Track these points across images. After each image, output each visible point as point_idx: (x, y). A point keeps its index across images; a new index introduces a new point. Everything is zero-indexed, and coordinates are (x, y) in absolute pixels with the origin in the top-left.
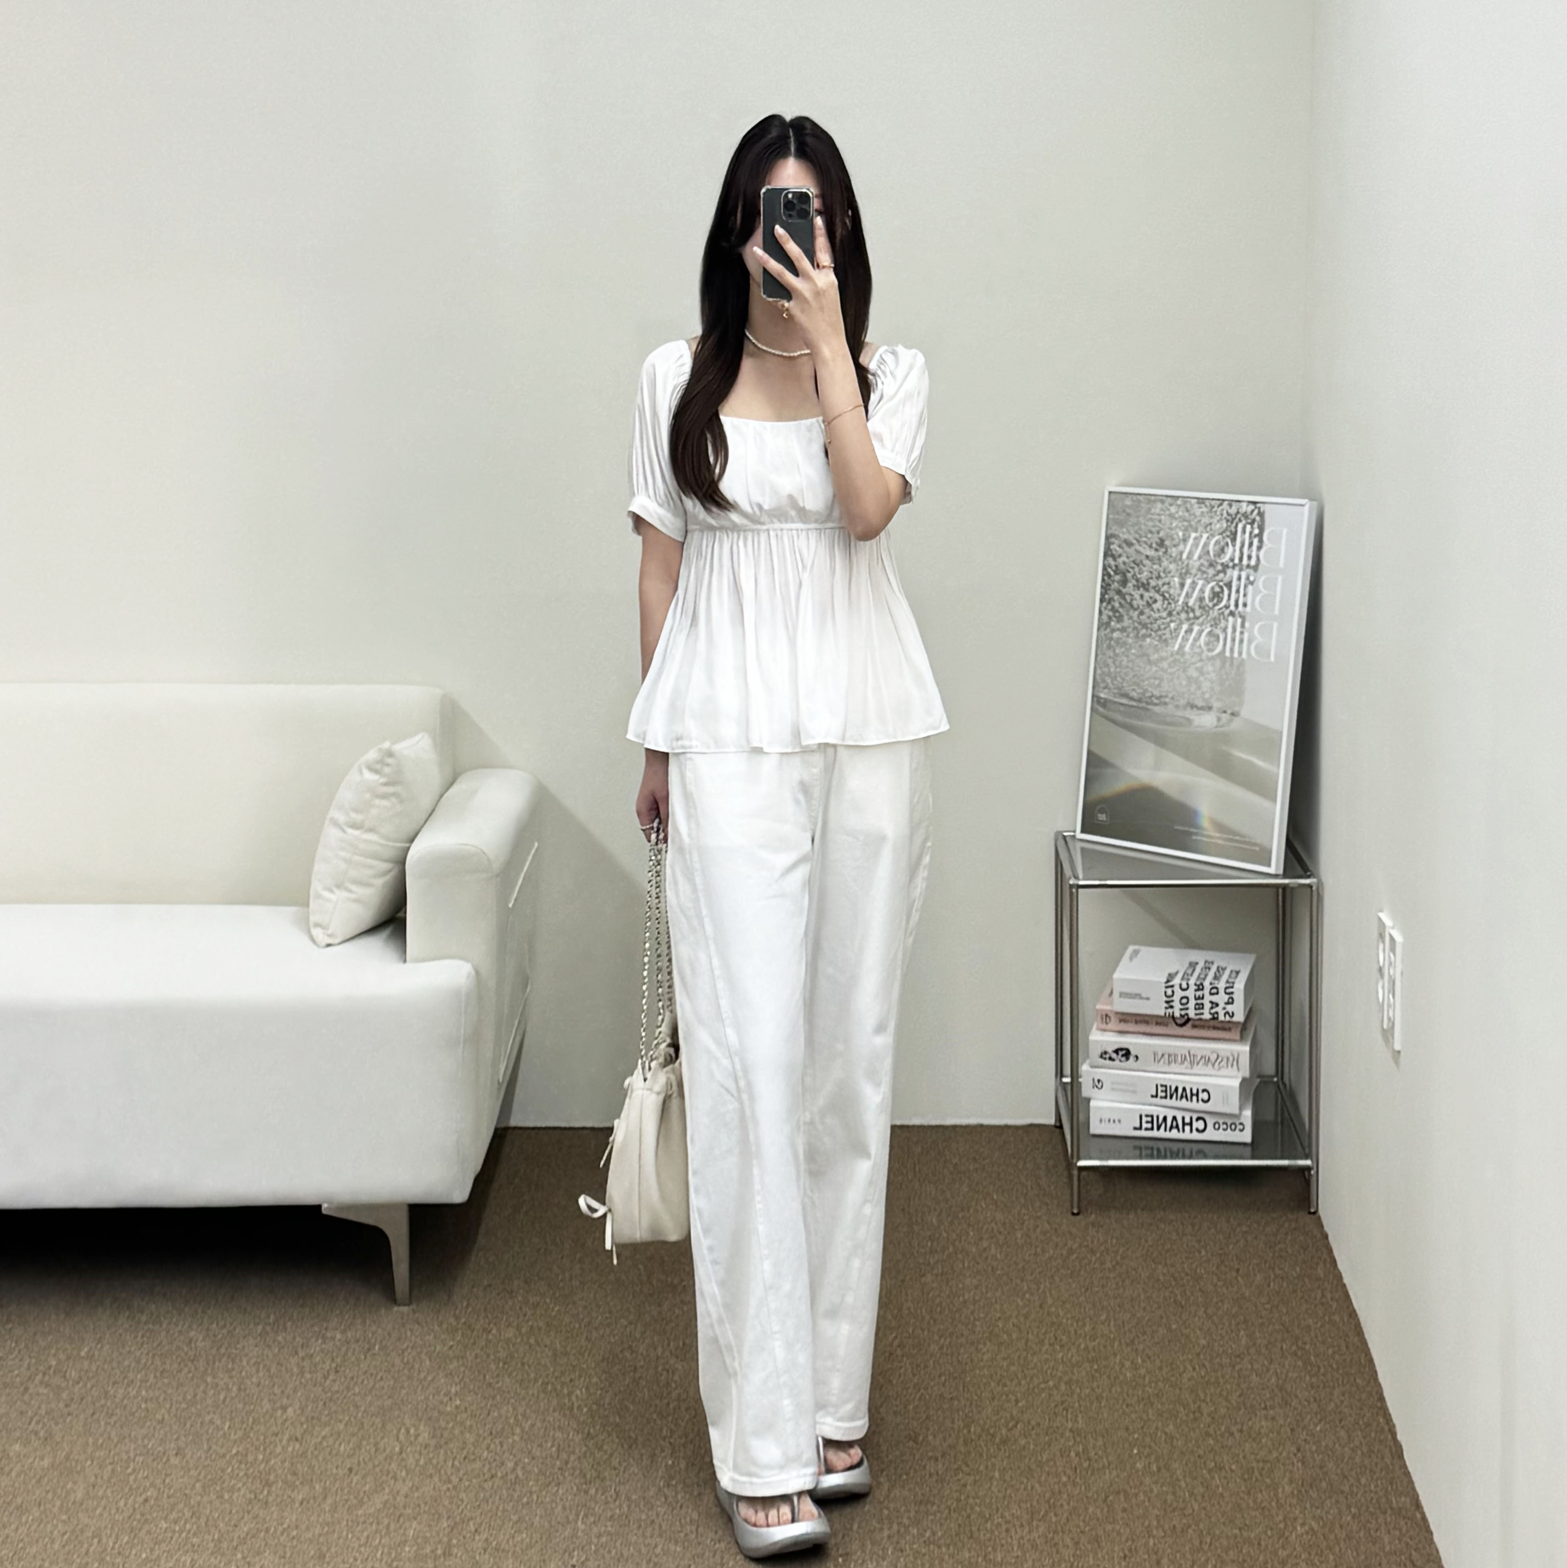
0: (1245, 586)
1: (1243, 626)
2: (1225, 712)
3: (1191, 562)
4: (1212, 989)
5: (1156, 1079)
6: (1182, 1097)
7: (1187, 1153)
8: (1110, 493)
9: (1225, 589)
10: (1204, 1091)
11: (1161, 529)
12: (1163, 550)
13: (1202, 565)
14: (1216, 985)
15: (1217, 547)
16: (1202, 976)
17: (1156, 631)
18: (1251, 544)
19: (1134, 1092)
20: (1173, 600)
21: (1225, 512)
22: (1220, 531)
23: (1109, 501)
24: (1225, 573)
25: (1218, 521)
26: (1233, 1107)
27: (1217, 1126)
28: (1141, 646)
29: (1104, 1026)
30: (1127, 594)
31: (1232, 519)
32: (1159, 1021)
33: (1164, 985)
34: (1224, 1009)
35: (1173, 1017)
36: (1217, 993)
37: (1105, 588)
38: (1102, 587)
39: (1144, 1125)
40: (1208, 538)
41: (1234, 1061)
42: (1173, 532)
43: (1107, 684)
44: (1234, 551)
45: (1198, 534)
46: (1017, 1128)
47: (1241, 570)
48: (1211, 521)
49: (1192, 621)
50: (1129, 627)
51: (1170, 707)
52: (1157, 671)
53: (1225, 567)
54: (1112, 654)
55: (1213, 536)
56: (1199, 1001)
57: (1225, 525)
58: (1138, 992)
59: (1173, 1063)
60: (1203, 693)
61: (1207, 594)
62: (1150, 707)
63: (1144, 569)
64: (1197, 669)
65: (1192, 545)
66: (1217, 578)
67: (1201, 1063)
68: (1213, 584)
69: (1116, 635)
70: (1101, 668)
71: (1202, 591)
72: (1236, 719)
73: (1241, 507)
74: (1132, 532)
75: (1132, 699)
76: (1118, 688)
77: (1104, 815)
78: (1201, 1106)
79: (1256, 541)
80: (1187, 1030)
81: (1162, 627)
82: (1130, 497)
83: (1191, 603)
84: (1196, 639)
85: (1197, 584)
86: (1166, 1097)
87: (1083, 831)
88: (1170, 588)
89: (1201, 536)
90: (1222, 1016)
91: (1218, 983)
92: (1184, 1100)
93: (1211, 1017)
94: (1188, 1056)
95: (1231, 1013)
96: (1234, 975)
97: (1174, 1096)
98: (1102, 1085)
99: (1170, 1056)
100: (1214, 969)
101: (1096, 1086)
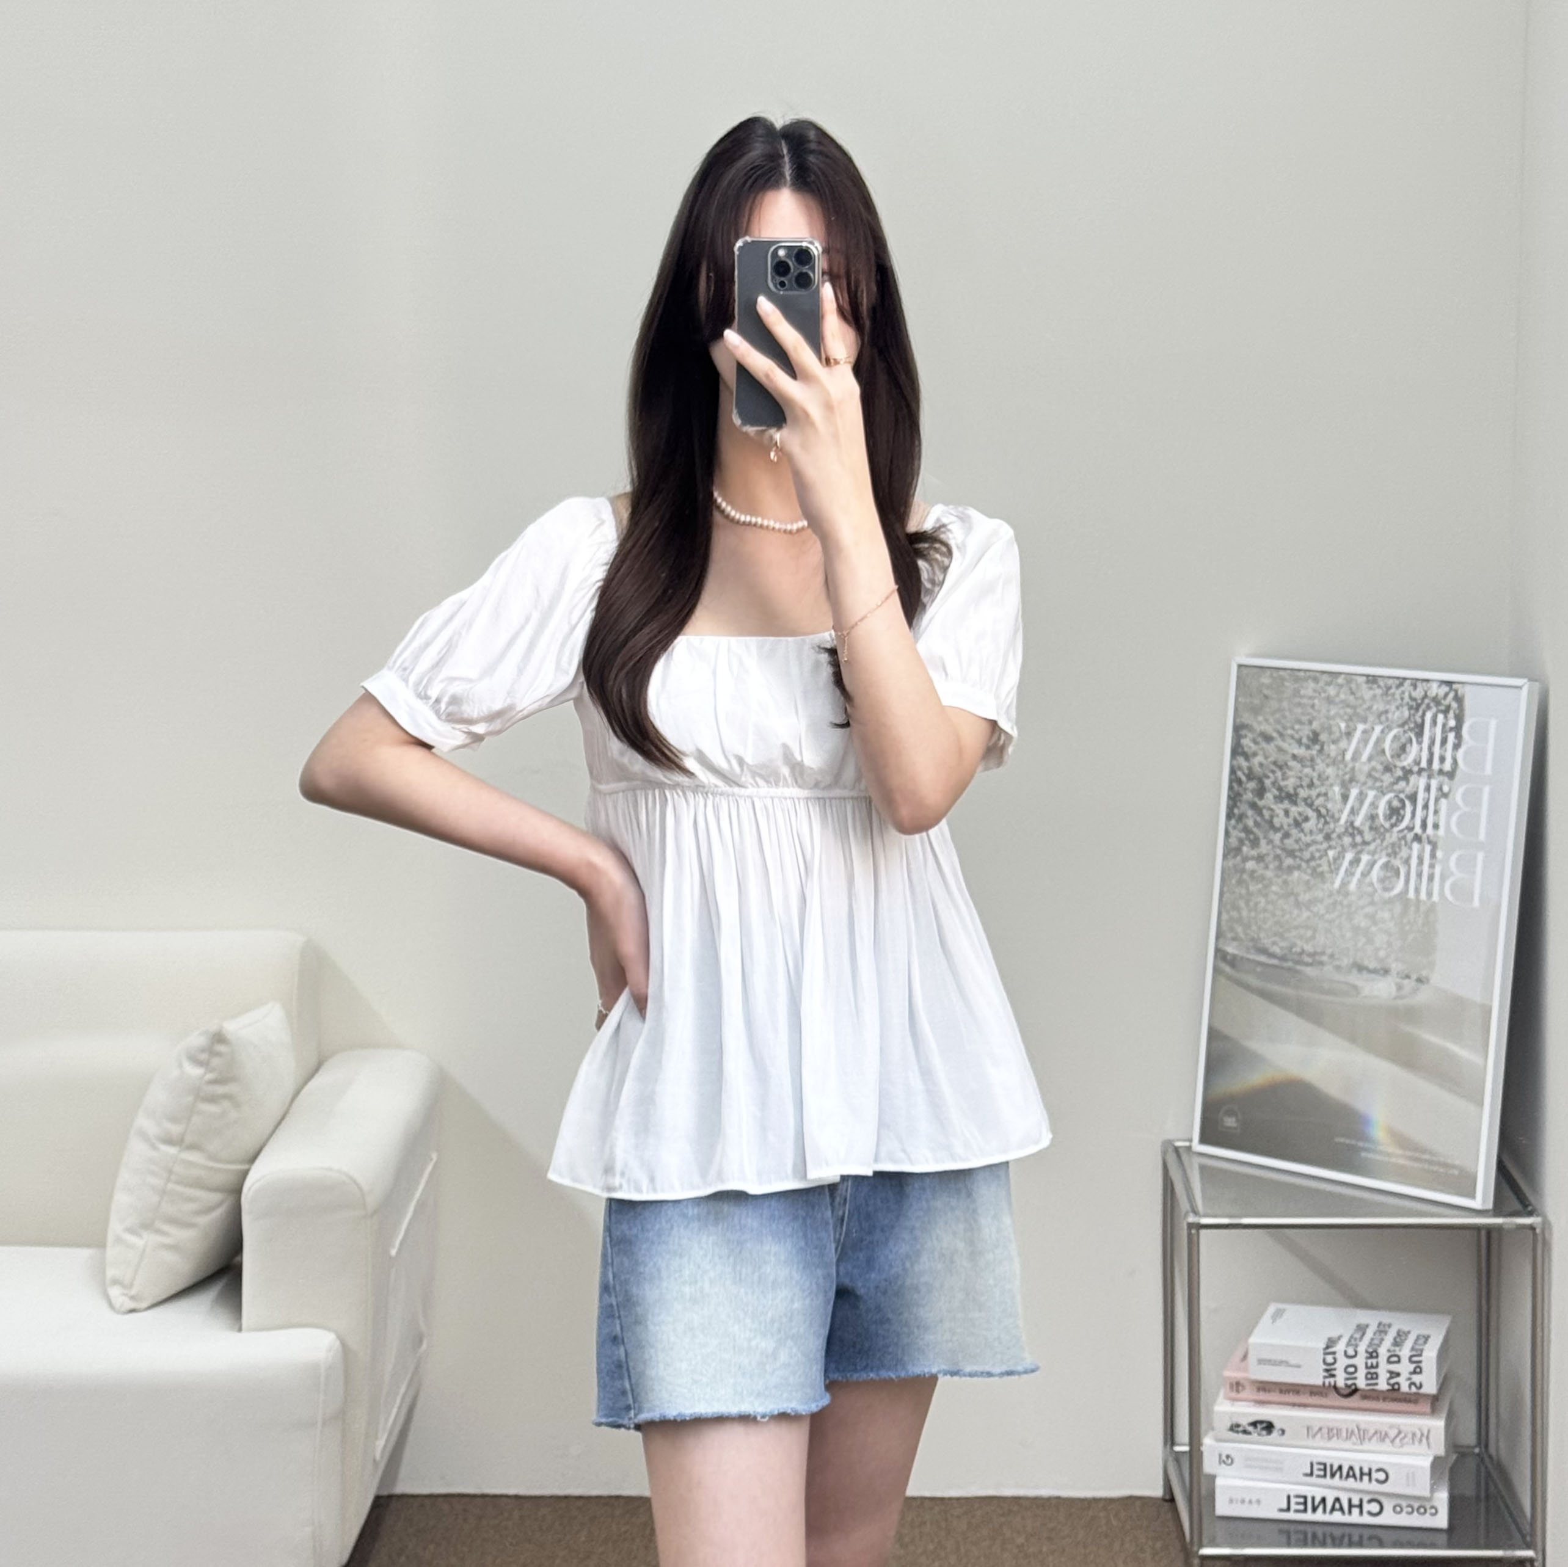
0: (1437, 800)
1: (1433, 855)
2: (1408, 977)
3: (1357, 765)
4: (1390, 1357)
5: (1310, 1456)
6: (1348, 1476)
7: (1356, 1538)
8: (1240, 666)
9: (1407, 803)
10: (1379, 1470)
11: (1314, 718)
12: (1317, 747)
13: (1374, 769)
14: (1397, 1353)
15: (1396, 745)
16: (1377, 1342)
17: (1308, 861)
18: (1444, 741)
19: (1279, 1470)
20: (1333, 817)
21: (1406, 695)
22: (1400, 722)
23: (1238, 678)
24: (1408, 782)
25: (1397, 708)
26: (1422, 1486)
27: (1398, 1509)
28: (1285, 882)
29: (1234, 1395)
30: (1264, 807)
31: (1416, 706)
32: (1313, 1391)
33: (1322, 1352)
34: (1409, 1379)
35: (1335, 1387)
36: (1399, 1361)
37: (1234, 799)
38: (1229, 797)
39: (1293, 1507)
40: (1382, 731)
41: (1425, 1437)
42: (1332, 722)
43: (1236, 933)
44: (1421, 750)
45: (1367, 726)
46: (1110, 1501)
47: (1430, 777)
48: (1388, 707)
49: (1359, 848)
50: (1268, 855)
51: (1328, 968)
52: (1308, 918)
53: (1407, 773)
54: (1244, 891)
55: (1390, 728)
56: (1373, 1371)
57: (1406, 714)
58: (1284, 1358)
59: (1335, 1438)
60: (1377, 949)
61: (1382, 809)
62: (1298, 967)
63: (1290, 773)
64: (1366, 916)
65: (1359, 742)
66: (1396, 787)
67: (1375, 1438)
68: (1392, 795)
69: (1250, 865)
70: (1228, 912)
71: (1374, 805)
72: (1423, 987)
73: (1429, 688)
74: (1271, 720)
75: (1272, 955)
76: (1253, 940)
77: (1234, 1119)
78: (1375, 1487)
79: (1451, 736)
80: (1354, 1401)
82: (1268, 672)
83: (1358, 822)
84: (1365, 874)
85: (1366, 795)
86: (1325, 1476)
87: (1204, 1140)
88: (1327, 800)
89: (1373, 729)
90: (1405, 1388)
91: (1400, 1350)
92: (1351, 1480)
93: (1389, 1387)
94: (1356, 1431)
95: (1418, 1384)
96: (1421, 1341)
97: (1338, 1475)
98: (1232, 1462)
99: (1330, 1430)
100: (1392, 1334)
101: (1224, 1462)
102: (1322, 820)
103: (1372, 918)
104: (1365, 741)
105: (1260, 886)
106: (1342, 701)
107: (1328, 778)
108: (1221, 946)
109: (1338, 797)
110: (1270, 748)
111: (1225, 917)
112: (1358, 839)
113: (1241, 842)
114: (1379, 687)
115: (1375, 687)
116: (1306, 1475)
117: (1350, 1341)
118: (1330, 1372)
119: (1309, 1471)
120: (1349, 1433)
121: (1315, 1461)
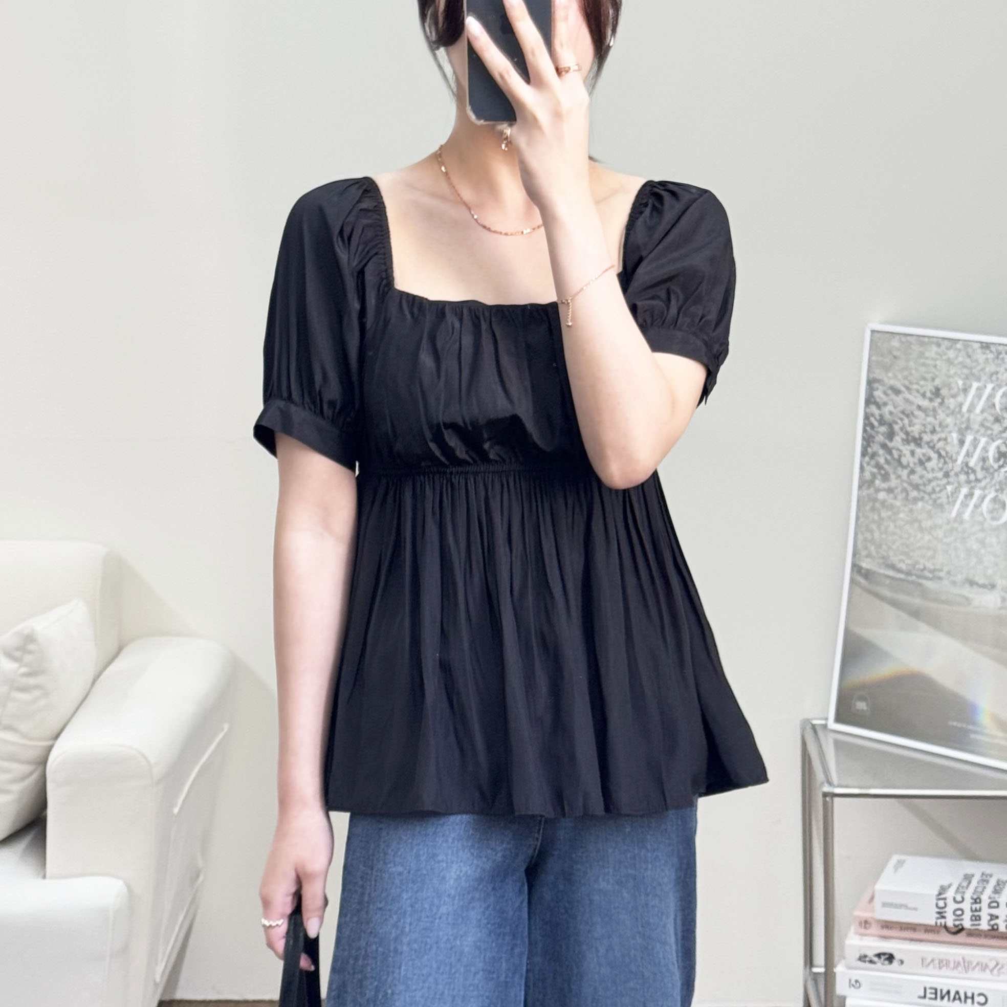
3: (972, 416)
4: (992, 902)
5: (925, 981)
6: (954, 999)
8: (873, 332)
10: (980, 994)
11: (936, 376)
12: (939, 400)
13: (985, 419)
15: (1004, 400)
16: (980, 889)
17: (929, 494)
19: (896, 992)
20: (951, 458)
23: (872, 341)
25: (1006, 370)
28: (911, 511)
29: (863, 931)
30: (894, 448)
32: (928, 929)
33: (935, 897)
34: (1005, 921)
35: (945, 927)
36: (998, 906)
37: (868, 440)
38: (864, 439)
40: (993, 389)
42: (951, 380)
43: (870, 552)
45: (981, 384)
48: (998, 369)
49: (973, 484)
50: (896, 488)
51: (946, 582)
52: (929, 541)
54: (876, 517)
55: (1000, 386)
56: (976, 914)
58: (904, 902)
59: (945, 968)
60: (986, 568)
61: (992, 453)
62: (920, 581)
63: (915, 421)
64: (977, 540)
65: (974, 396)
66: (1004, 435)
67: (977, 969)
68: (999, 442)
69: (882, 495)
70: (862, 533)
71: (985, 450)
74: (900, 377)
75: (899, 571)
76: (883, 557)
77: (864, 703)
80: (961, 937)
82: (898, 337)
83: (972, 462)
85: (979, 441)
86: (936, 999)
87: (837, 721)
88: (947, 443)
89: (985, 387)
90: (1002, 927)
91: (999, 898)
92: (957, 1002)
93: (990, 928)
94: (962, 963)
97: (946, 998)
98: (860, 986)
99: (941, 961)
100: (993, 882)
101: (853, 985)
102: (942, 460)
103: (982, 542)
104: (979, 396)
105: (890, 513)
106: (961, 363)
107: (947, 426)
108: (857, 562)
109: (956, 442)
110: (899, 399)
111: (860, 537)
112: (972, 477)
113: (874, 476)
114: (991, 352)
115: (988, 352)
116: (920, 997)
117: (958, 888)
118: (941, 915)
119: (922, 994)
120: (956, 964)
121: (928, 986)
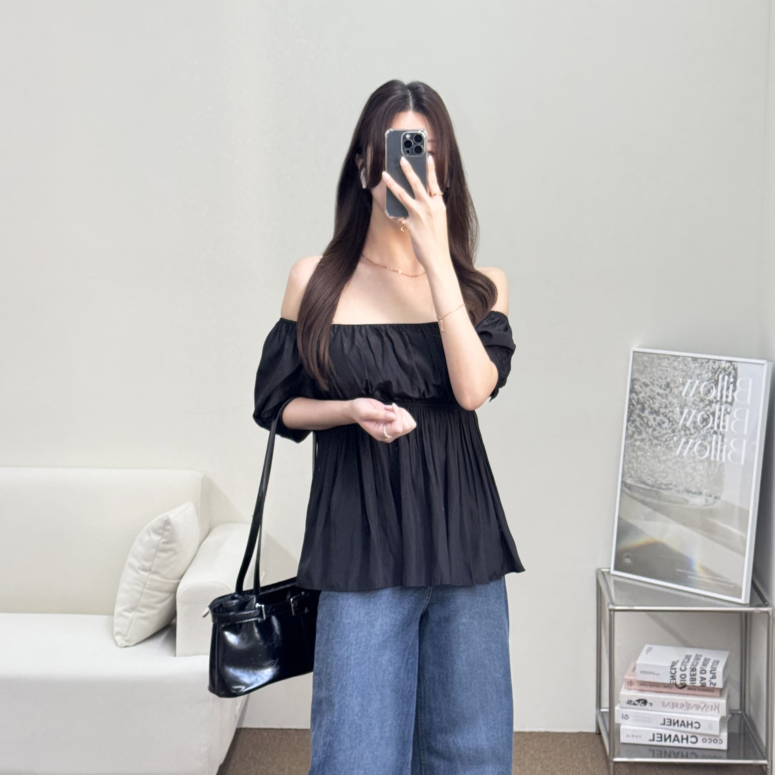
0: (724, 415)
1: (723, 440)
2: (710, 496)
3: (688, 398)
4: (702, 670)
5: (664, 715)
6: (681, 725)
7: (685, 753)
8: (634, 352)
9: (711, 417)
10: (696, 722)
11: (668, 376)
12: (669, 390)
13: (695, 400)
14: (705, 669)
15: (706, 389)
16: (695, 663)
17: (664, 442)
18: (728, 388)
19: (649, 721)
20: (676, 422)
21: (710, 367)
22: (708, 379)
23: (633, 357)
24: (711, 406)
25: (706, 373)
26: (715, 731)
27: (704, 741)
28: (654, 451)
29: (630, 687)
30: (644, 417)
31: (715, 372)
32: (665, 686)
33: (669, 668)
34: (710, 681)
35: (676, 685)
36: (705, 673)
37: (631, 413)
38: (628, 412)
39: (656, 739)
40: (699, 383)
41: (717, 707)
42: (676, 378)
43: (631, 475)
44: (717, 392)
45: (692, 381)
46: (572, 734)
47: (721, 404)
48: (702, 372)
49: (688, 436)
50: (646, 438)
51: (673, 491)
52: (664, 468)
53: (711, 402)
54: (635, 455)
55: (703, 382)
56: (693, 677)
57: (710, 375)
58: (652, 671)
59: (675, 708)
60: (696, 483)
61: (699, 419)
62: (659, 490)
63: (656, 401)
64: (691, 467)
65: (688, 388)
66: (706, 409)
67: (694, 708)
68: (703, 413)
69: (638, 443)
70: (627, 464)
71: (695, 417)
72: (718, 501)
73: (721, 364)
74: (648, 377)
75: (648, 485)
76: (638, 477)
77: (629, 560)
78: (694, 730)
79: (731, 386)
80: (685, 690)
81: (669, 439)
82: (647, 355)
83: (688, 424)
85: (692, 412)
86: (671, 725)
87: (616, 568)
88: (674, 414)
89: (695, 382)
90: (708, 685)
91: (706, 668)
92: (683, 727)
93: (701, 685)
94: (685, 705)
95: (714, 683)
96: (715, 663)
97: (676, 725)
98: (628, 717)
99: (673, 704)
100: (702, 659)
101: (624, 718)
102: (671, 423)
103: (694, 468)
104: (691, 387)
105: (642, 453)
106: (681, 369)
107: (673, 404)
108: (624, 480)
109: (678, 413)
110: (648, 389)
111: (626, 466)
112: (688, 432)
113: (634, 432)
114: (698, 363)
115: (696, 362)
116: (662, 724)
117: (682, 663)
118: (673, 678)
119: (663, 722)
120: (682, 705)
121: (666, 718)
